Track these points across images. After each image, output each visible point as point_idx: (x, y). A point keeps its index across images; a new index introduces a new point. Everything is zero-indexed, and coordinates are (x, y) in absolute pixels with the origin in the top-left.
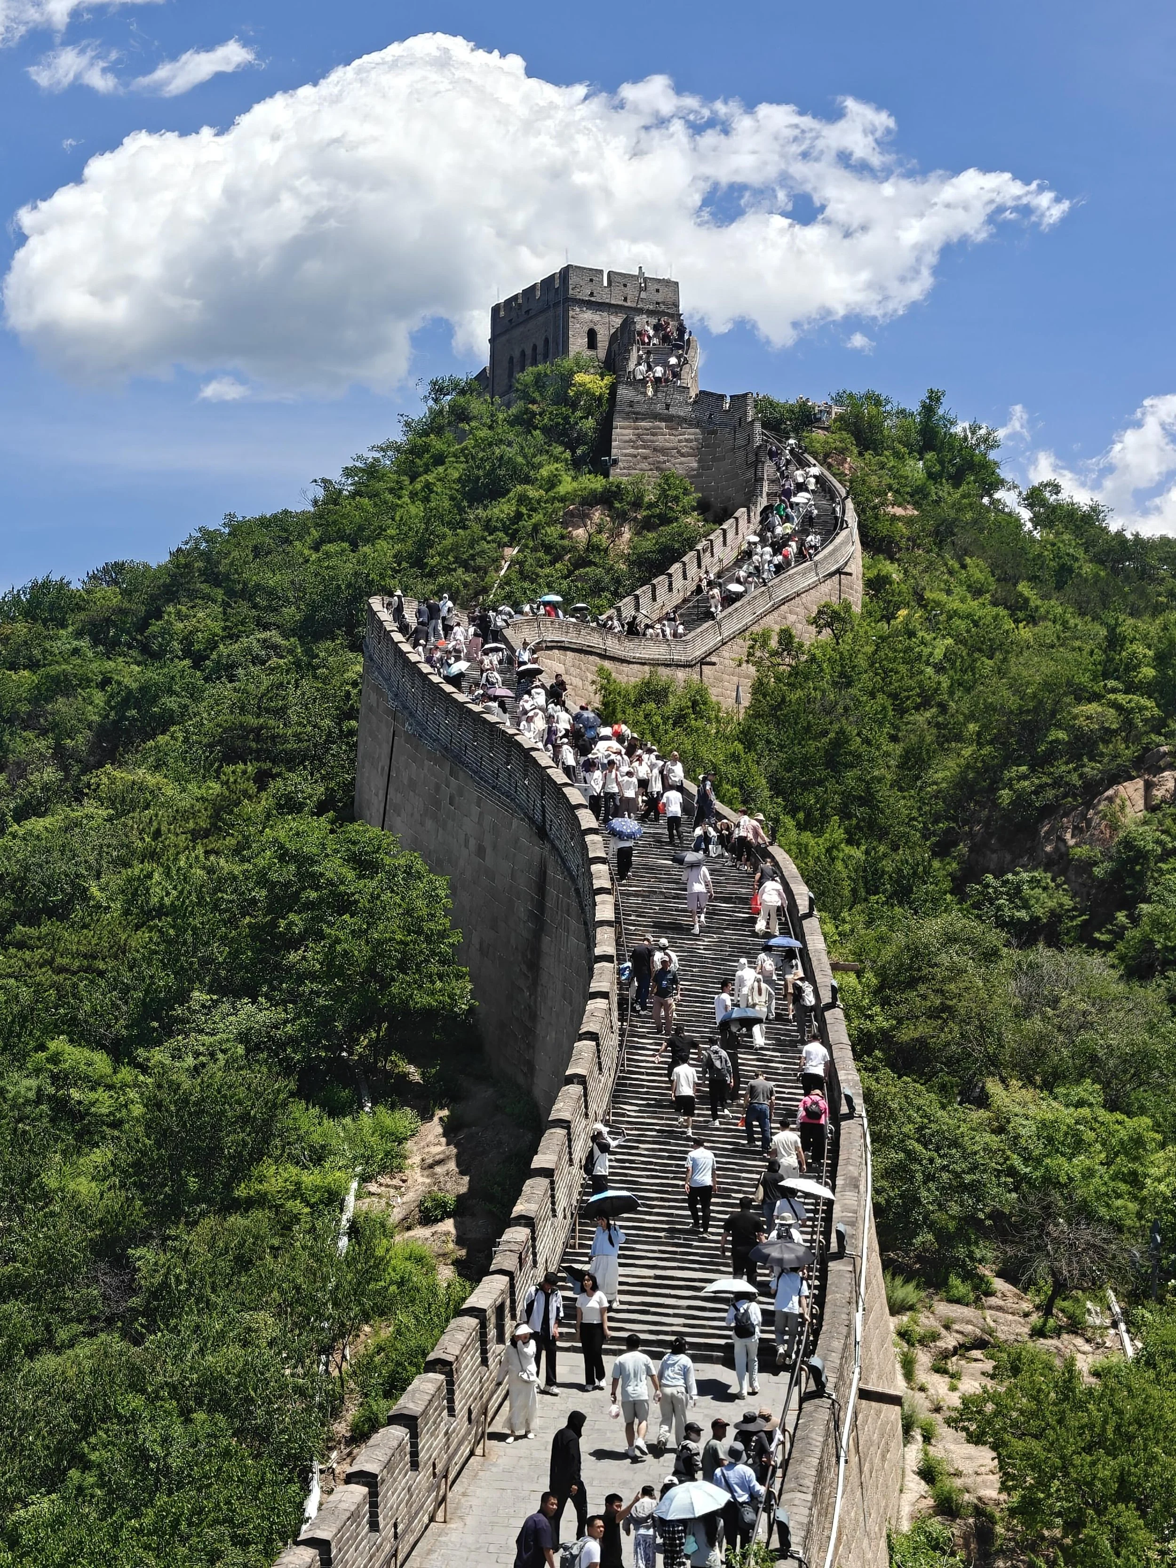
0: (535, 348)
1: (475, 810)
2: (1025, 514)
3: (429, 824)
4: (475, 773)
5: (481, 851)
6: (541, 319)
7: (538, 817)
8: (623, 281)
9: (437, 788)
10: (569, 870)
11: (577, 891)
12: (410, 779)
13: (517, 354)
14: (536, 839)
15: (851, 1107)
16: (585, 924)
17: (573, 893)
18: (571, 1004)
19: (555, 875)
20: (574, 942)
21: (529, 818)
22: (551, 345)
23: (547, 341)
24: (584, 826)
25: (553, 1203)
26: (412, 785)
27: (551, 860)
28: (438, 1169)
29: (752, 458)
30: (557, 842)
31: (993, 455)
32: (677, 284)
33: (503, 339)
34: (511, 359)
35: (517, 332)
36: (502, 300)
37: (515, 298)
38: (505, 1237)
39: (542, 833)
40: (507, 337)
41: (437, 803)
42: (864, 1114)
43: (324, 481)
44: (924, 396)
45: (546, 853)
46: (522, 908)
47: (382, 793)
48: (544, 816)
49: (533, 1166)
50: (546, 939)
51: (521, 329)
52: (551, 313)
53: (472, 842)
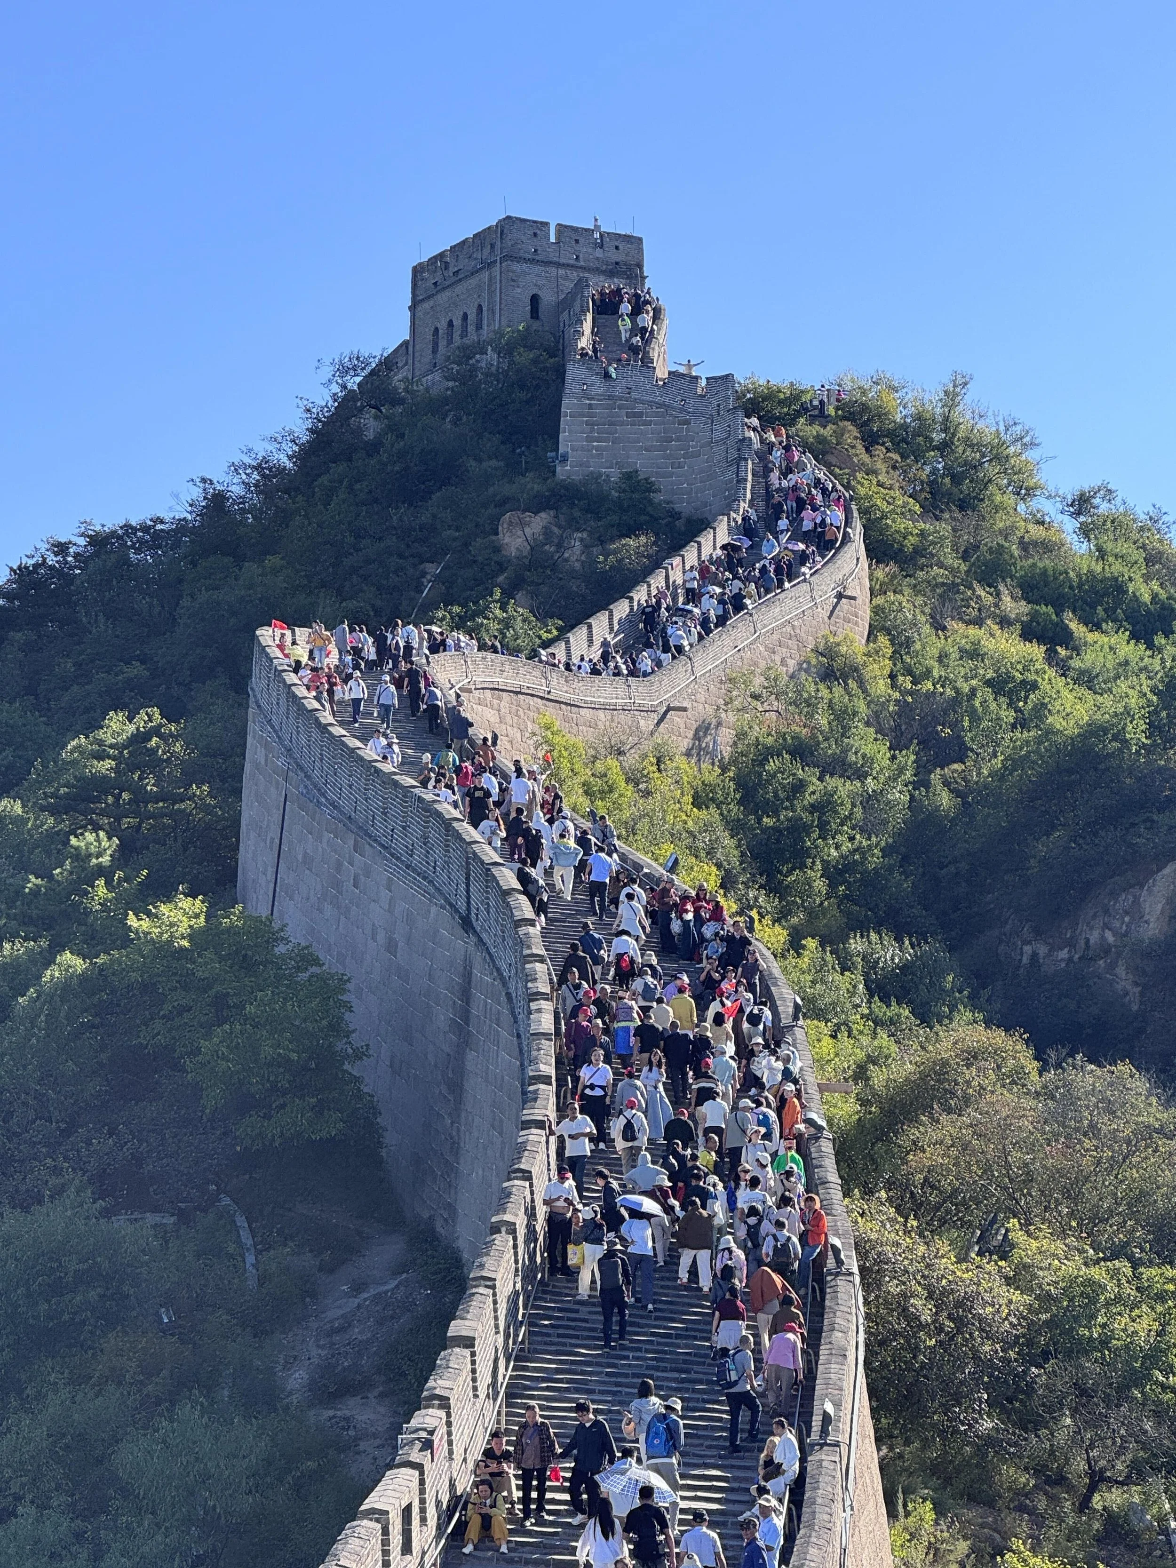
0: (465, 317)
1: (385, 894)
2: (1069, 525)
3: (328, 910)
4: (385, 848)
5: (391, 947)
6: (473, 281)
7: (461, 904)
8: (574, 237)
9: (339, 866)
10: (498, 970)
11: (509, 995)
12: (305, 854)
13: (443, 325)
14: (460, 931)
15: (839, 1262)
16: (519, 1036)
17: (503, 999)
18: (501, 1134)
19: (482, 975)
20: (506, 1059)
21: (451, 905)
22: (485, 313)
23: (480, 307)
24: (518, 915)
25: (474, 1380)
26: (308, 861)
27: (478, 957)
28: (337, 1338)
29: (733, 454)
30: (484, 936)
31: (1031, 455)
32: (640, 239)
33: (426, 305)
34: (437, 330)
35: (443, 298)
36: (425, 259)
37: (442, 255)
38: (414, 1423)
39: (467, 924)
40: (431, 303)
41: (337, 885)
42: (855, 1270)
43: (204, 480)
44: (947, 379)
45: (471, 949)
46: (442, 1016)
47: (271, 871)
48: (468, 903)
49: (449, 1334)
50: (471, 1055)
51: (447, 293)
52: (485, 275)
53: (381, 937)
